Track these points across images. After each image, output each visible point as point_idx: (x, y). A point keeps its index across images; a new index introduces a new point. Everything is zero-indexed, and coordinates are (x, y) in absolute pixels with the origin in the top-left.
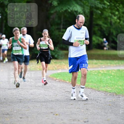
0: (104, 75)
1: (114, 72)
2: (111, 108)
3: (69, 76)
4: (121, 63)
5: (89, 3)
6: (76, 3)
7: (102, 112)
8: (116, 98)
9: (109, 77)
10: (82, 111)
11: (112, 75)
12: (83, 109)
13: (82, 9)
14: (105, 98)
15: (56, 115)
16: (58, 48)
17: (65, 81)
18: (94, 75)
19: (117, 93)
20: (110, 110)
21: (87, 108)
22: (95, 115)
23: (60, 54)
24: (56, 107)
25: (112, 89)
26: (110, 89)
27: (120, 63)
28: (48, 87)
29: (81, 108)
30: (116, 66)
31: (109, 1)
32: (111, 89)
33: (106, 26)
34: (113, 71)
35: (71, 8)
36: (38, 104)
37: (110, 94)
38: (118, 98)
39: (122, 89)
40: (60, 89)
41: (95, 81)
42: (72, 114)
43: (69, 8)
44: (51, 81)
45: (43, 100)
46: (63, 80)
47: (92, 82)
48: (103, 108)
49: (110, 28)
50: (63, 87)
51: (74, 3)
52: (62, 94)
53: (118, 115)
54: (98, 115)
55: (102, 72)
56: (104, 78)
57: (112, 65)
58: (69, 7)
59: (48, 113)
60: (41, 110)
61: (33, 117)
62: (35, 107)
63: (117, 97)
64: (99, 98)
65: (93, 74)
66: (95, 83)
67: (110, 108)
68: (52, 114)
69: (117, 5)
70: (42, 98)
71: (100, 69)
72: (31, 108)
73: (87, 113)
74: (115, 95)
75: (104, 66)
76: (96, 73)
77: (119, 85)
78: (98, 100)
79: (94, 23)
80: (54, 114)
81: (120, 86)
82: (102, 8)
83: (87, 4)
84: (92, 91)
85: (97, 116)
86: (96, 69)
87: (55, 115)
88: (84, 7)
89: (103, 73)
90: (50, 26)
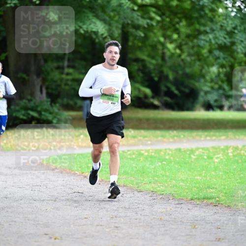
0: (149, 159)
1: (170, 152)
2: (164, 224)
3: (80, 162)
4: (184, 136)
5: (119, 18)
6: (94, 16)
7: (146, 233)
8: (174, 206)
9: (160, 164)
10: (107, 230)
11: (167, 159)
12: (108, 226)
13: (107, 27)
14: (152, 206)
15: (55, 239)
16: (57, 105)
17: (72, 171)
18: (130, 159)
19: (176, 195)
20: (163, 229)
21: (116, 225)
22: (131, 238)
23: (63, 118)
24: (54, 222)
25: (166, 187)
26: (161, 187)
27: (182, 136)
28: (38, 184)
29: (103, 225)
30: (175, 142)
31: (160, 13)
32: (163, 188)
33: (154, 62)
34: (168, 151)
35: (85, 27)
36: (18, 217)
37: (161, 196)
38: (178, 206)
39: (186, 187)
40: (62, 187)
41: (133, 170)
42: (86, 237)
43: (81, 27)
44: (45, 172)
45: (29, 209)
46: (68, 170)
47: (126, 173)
48: (148, 226)
49: (161, 66)
50: (68, 183)
51: (90, 15)
52: (66, 197)
53: (179, 238)
54: (137, 238)
55: (146, 154)
56: (149, 165)
57: (165, 140)
58: (81, 24)
59: (38, 235)
60: (26, 229)
61: (9, 244)
62: (13, 223)
63: (177, 202)
64: (141, 206)
65: (129, 157)
66: (131, 176)
67: (162, 225)
68: (47, 236)
69: (177, 20)
70: (26, 206)
71: (141, 147)
72: (5, 224)
73: (116, 234)
74: (171, 198)
75: (149, 142)
76: (134, 156)
77: (179, 179)
78: (137, 209)
79: (130, 56)
80: (51, 238)
81: (183, 181)
82: (146, 26)
83: (117, 18)
84: (126, 191)
85: (137, 240)
86: (135, 148)
87: (53, 239)
88: (110, 25)
89: (148, 155)
90: (42, 62)
